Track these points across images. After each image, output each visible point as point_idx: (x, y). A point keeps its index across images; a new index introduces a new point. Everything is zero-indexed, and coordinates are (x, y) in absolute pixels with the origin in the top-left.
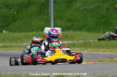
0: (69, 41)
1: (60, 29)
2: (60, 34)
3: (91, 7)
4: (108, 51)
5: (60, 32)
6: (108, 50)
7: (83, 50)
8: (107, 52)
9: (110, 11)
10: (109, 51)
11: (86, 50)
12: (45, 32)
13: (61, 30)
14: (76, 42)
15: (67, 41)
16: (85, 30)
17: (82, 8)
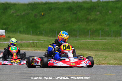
1: (4, 31)
3: (22, 14)
5: (4, 34)
7: (36, 50)
9: (37, 18)
11: (39, 50)
14: (20, 42)
17: (15, 15)
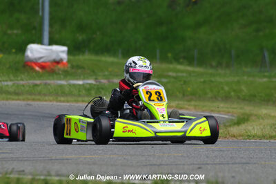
0: (88, 79)
1: (65, 48)
2: (65, 61)
4: (189, 107)
5: (64, 56)
6: (189, 105)
8: (187, 109)
10: (192, 107)
12: (28, 56)
13: (66, 52)
14: (104, 81)
15: (84, 79)
16: (120, 51)
